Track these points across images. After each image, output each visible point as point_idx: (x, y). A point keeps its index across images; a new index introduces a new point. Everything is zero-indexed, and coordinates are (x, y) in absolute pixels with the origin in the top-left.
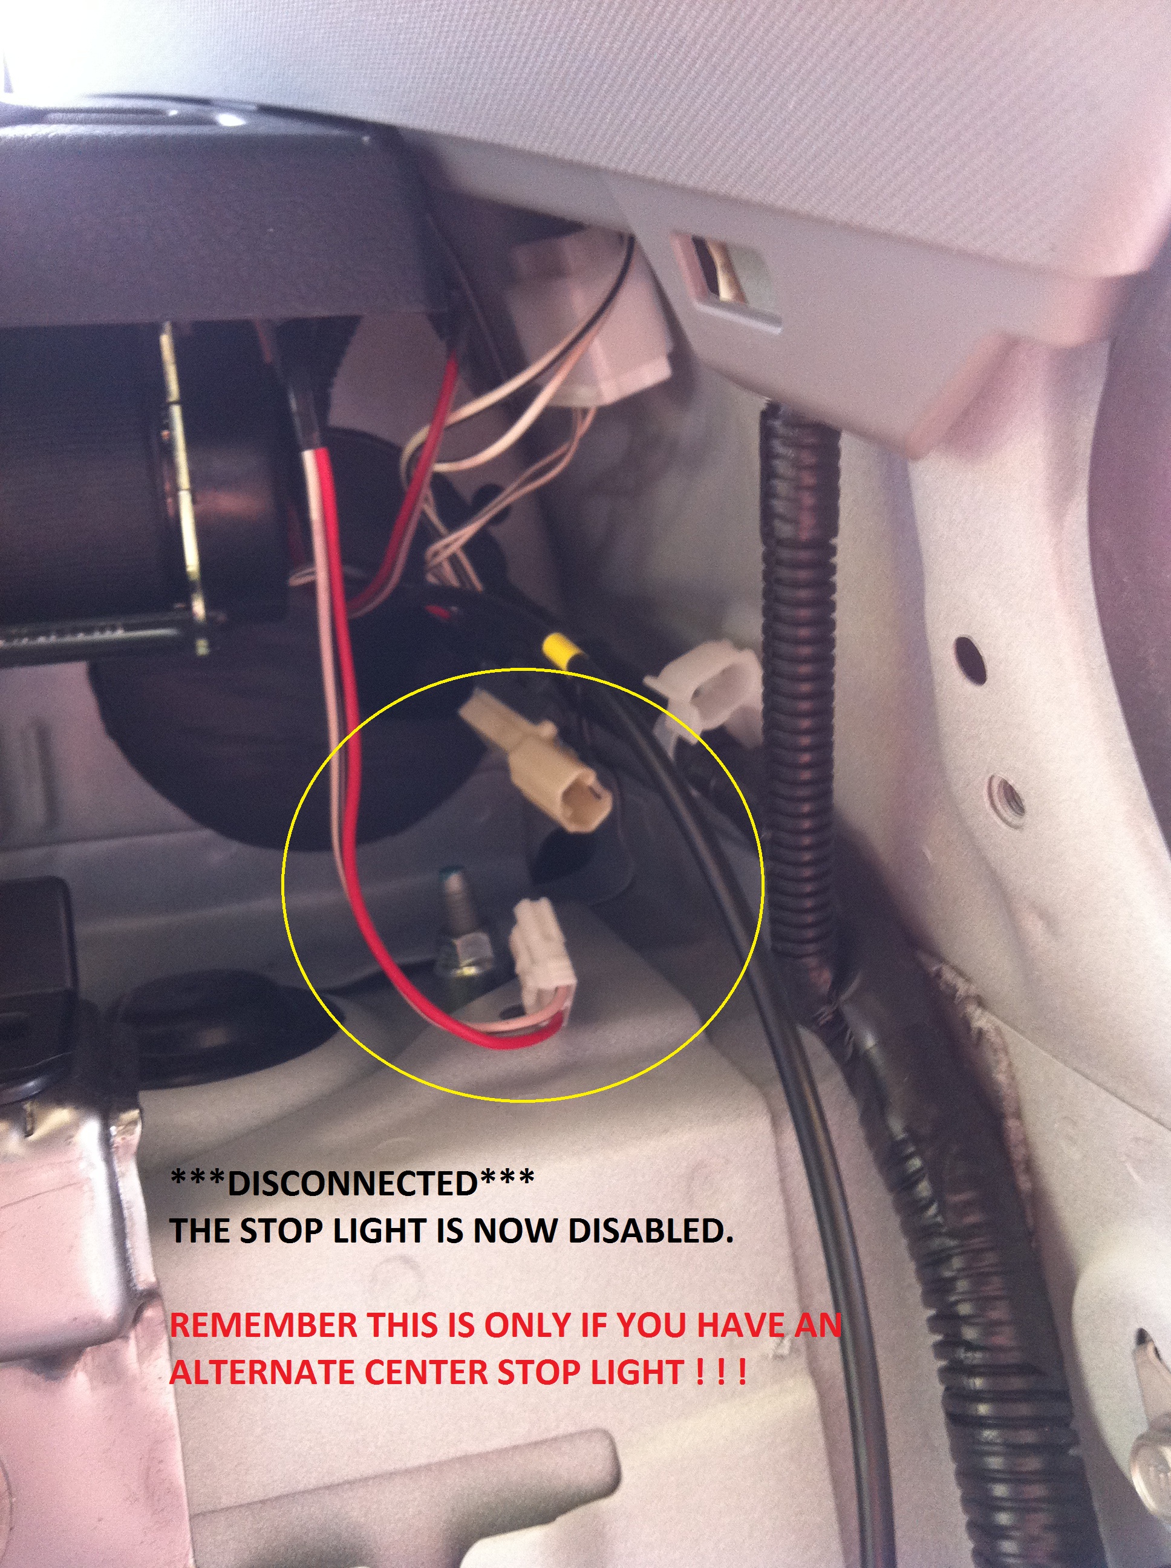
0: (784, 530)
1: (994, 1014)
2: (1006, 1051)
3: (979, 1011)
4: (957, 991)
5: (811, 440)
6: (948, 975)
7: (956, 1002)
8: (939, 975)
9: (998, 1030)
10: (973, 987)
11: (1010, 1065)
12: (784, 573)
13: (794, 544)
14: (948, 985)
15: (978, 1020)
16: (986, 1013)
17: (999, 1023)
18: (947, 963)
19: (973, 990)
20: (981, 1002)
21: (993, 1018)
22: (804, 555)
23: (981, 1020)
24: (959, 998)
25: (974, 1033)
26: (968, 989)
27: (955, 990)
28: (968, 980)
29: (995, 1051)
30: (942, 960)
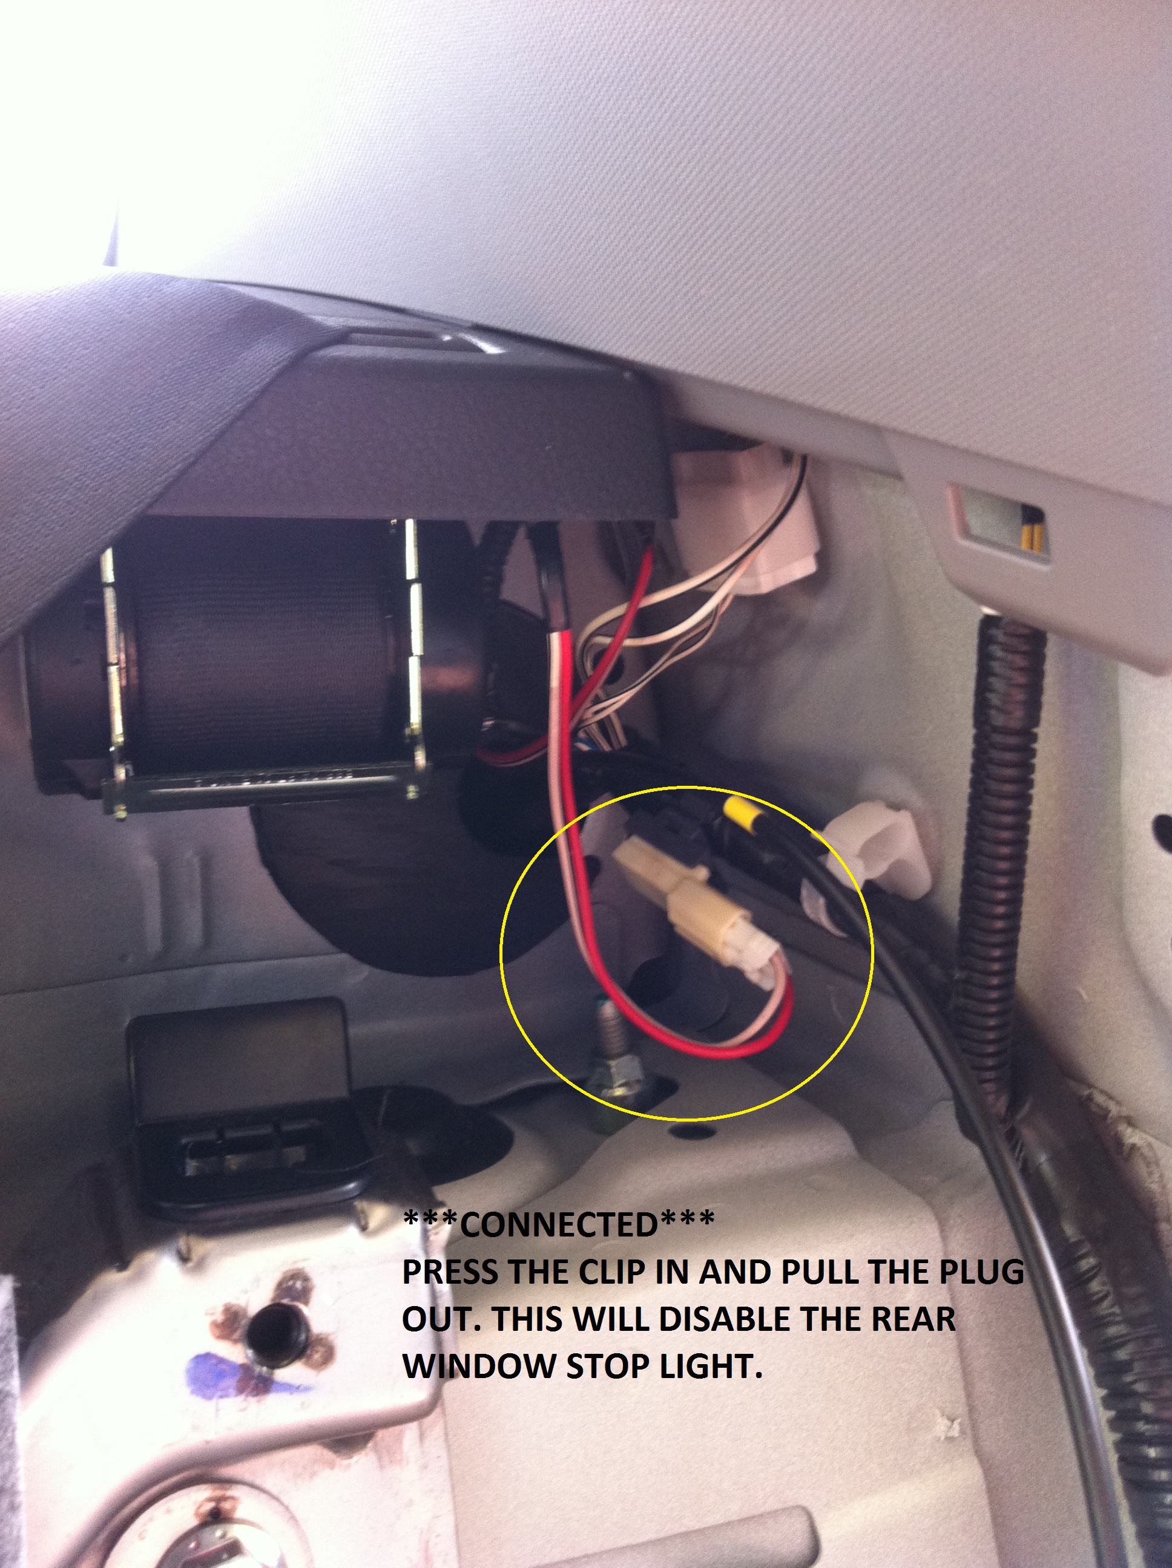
0: (998, 720)
1: (1145, 1132)
2: (1157, 1163)
3: (1129, 1130)
4: (1110, 1111)
5: (1024, 648)
6: (1100, 1099)
7: (1109, 1121)
8: (1090, 1098)
9: (1150, 1145)
10: (1124, 1109)
11: (1161, 1176)
12: (994, 754)
13: (1005, 731)
14: (1098, 1106)
15: (1129, 1137)
16: (1137, 1131)
17: (1151, 1139)
18: (1096, 1088)
19: (1125, 1112)
20: (1130, 1122)
21: (1145, 1136)
22: (1013, 740)
23: (1132, 1137)
24: (1111, 1118)
25: (1126, 1149)
26: (1119, 1112)
27: (1107, 1111)
28: (1119, 1103)
29: (1148, 1165)
30: (1090, 1086)
